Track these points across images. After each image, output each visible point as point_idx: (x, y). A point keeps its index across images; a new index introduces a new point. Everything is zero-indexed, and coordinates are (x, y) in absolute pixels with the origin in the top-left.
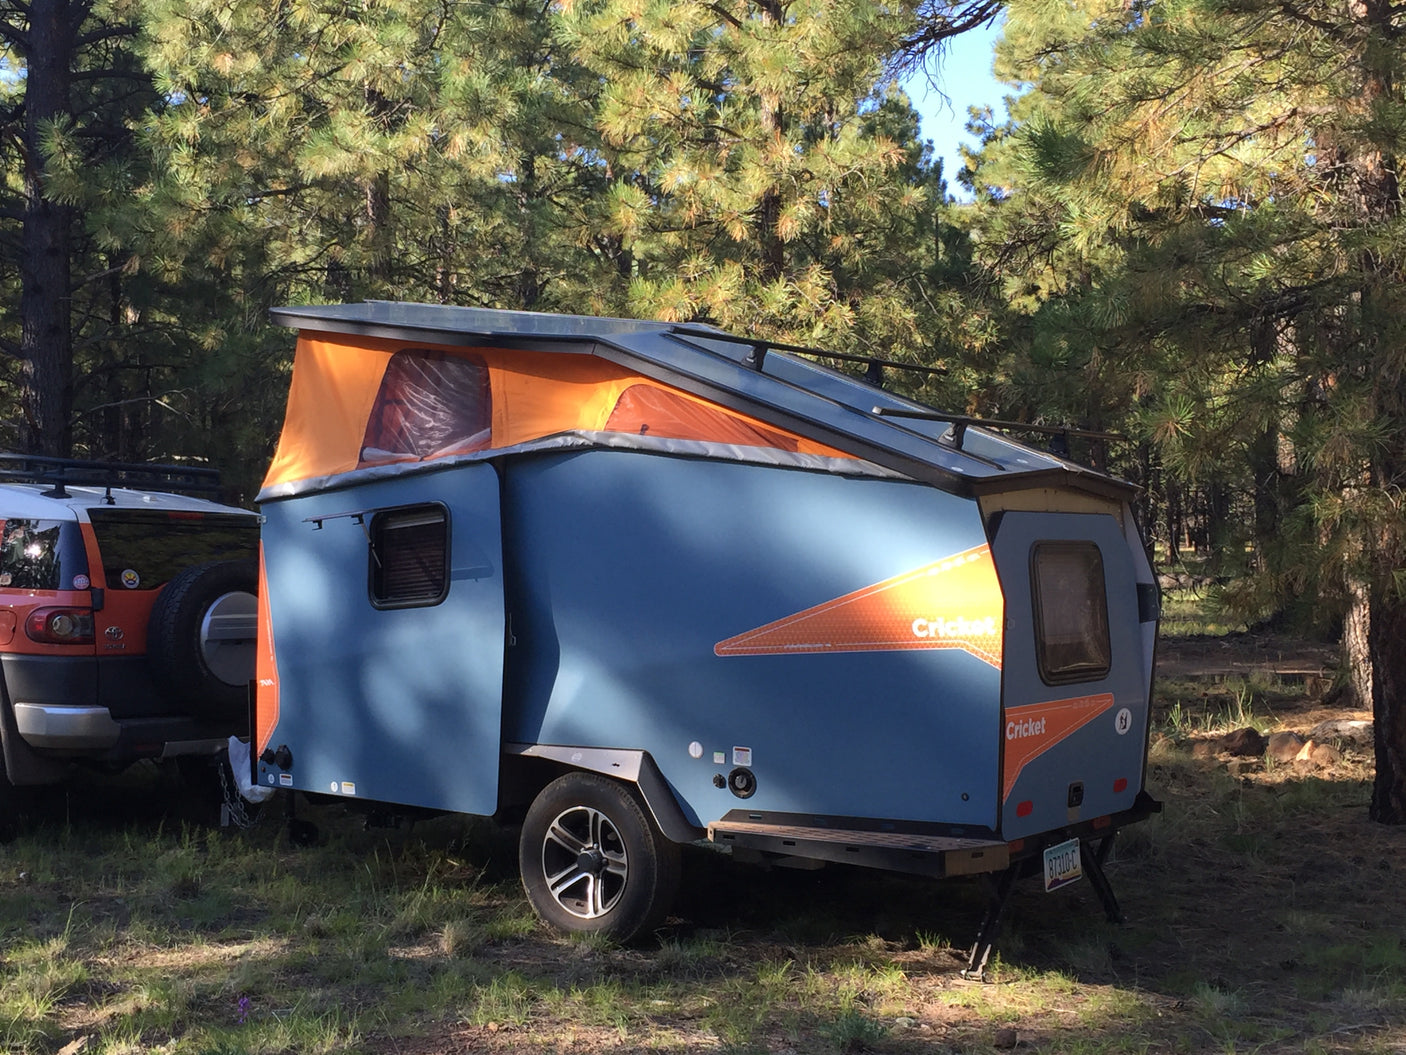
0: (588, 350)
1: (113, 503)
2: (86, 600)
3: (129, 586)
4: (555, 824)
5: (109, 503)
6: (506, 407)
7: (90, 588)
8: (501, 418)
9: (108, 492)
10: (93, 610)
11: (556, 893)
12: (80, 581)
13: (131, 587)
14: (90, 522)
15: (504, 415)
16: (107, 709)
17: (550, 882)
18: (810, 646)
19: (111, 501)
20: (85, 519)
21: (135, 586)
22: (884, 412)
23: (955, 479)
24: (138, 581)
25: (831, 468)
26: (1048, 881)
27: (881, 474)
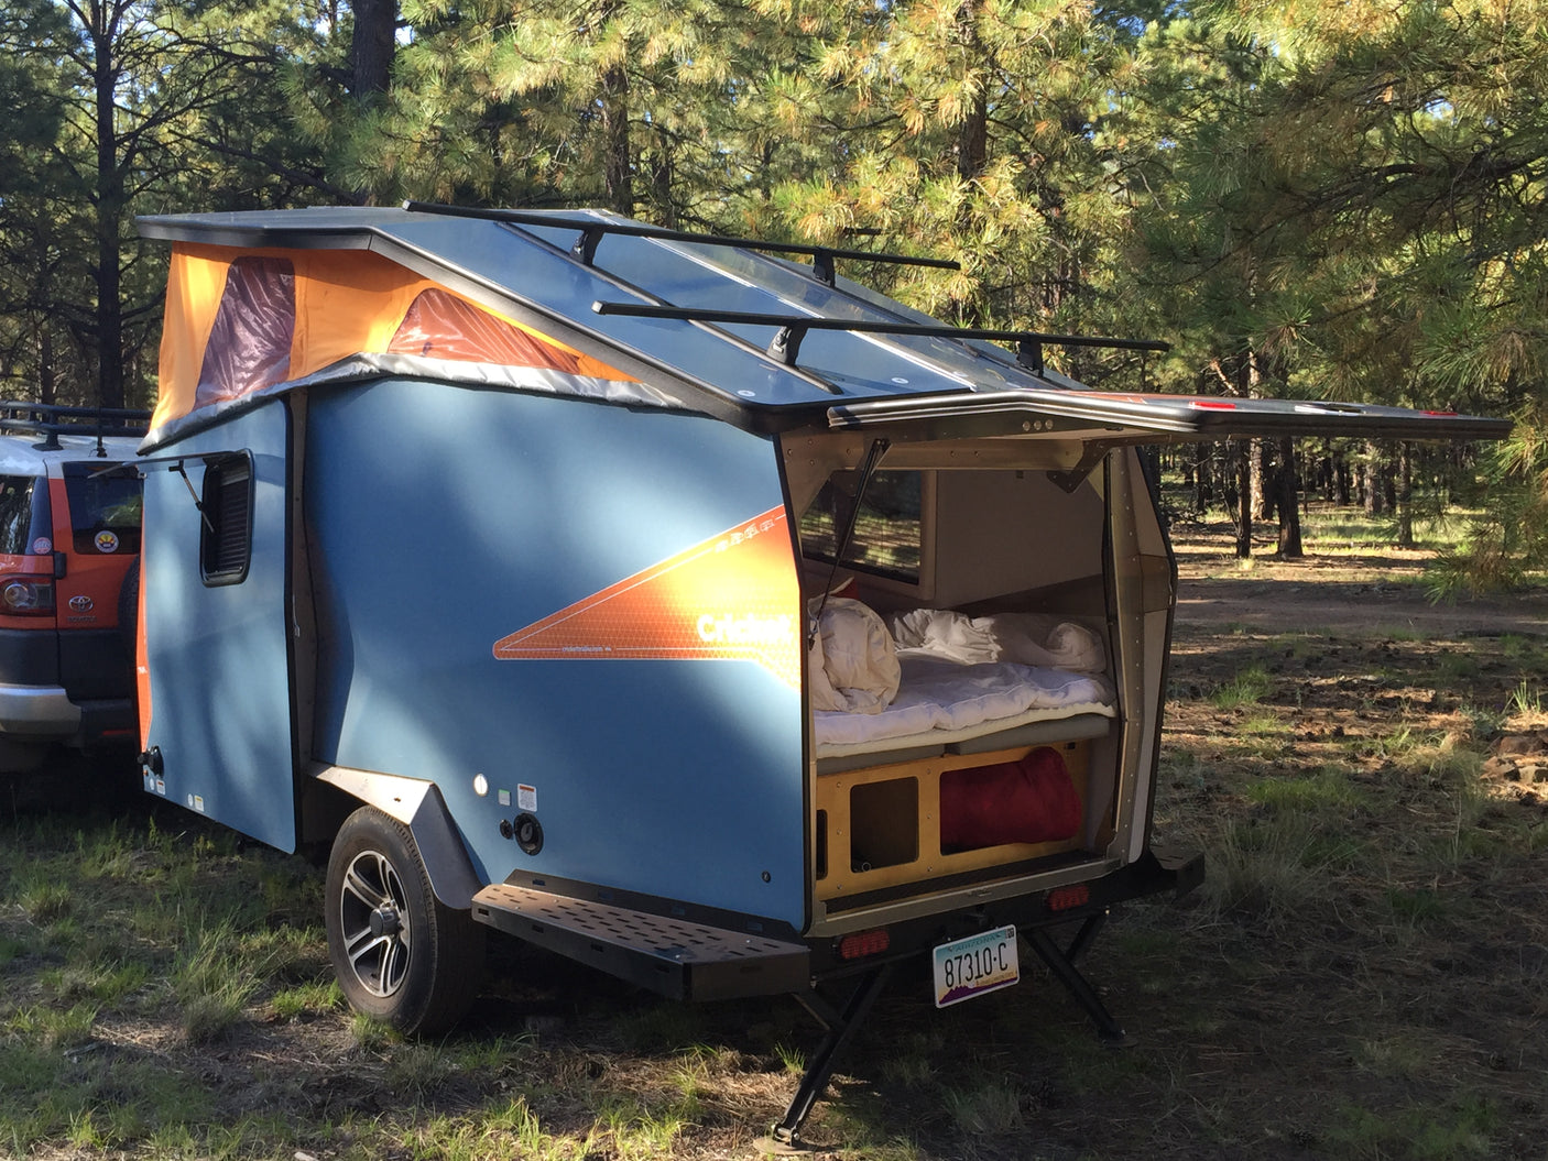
0: (362, 244)
1: (105, 456)
2: (47, 566)
3: (103, 550)
4: (351, 870)
5: (99, 455)
6: (307, 326)
7: (53, 552)
8: (301, 341)
9: (100, 443)
10: (53, 578)
11: (353, 959)
12: (42, 545)
13: (107, 551)
14: (63, 478)
15: (305, 337)
16: (62, 692)
17: (349, 944)
18: (589, 650)
19: (101, 452)
20: (58, 474)
21: (113, 550)
22: (607, 309)
23: (739, 409)
24: (116, 544)
25: (609, 395)
26: (941, 990)
27: (663, 403)
